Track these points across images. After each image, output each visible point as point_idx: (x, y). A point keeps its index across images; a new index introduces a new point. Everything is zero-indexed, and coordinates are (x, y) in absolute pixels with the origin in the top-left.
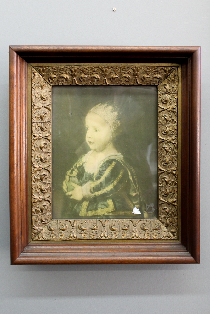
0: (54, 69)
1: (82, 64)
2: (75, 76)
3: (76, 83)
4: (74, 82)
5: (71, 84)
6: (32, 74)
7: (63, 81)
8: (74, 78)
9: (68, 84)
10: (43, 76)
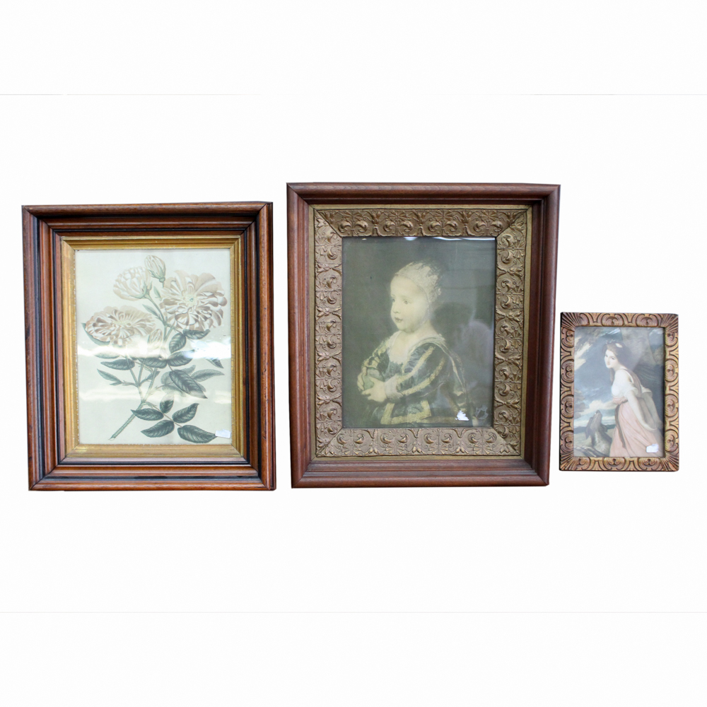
0: (347, 213)
1: (388, 206)
2: (377, 223)
3: (378, 234)
4: (375, 232)
5: (371, 236)
6: (316, 221)
7: (359, 230)
8: (375, 226)
9: (367, 235)
10: (330, 223)
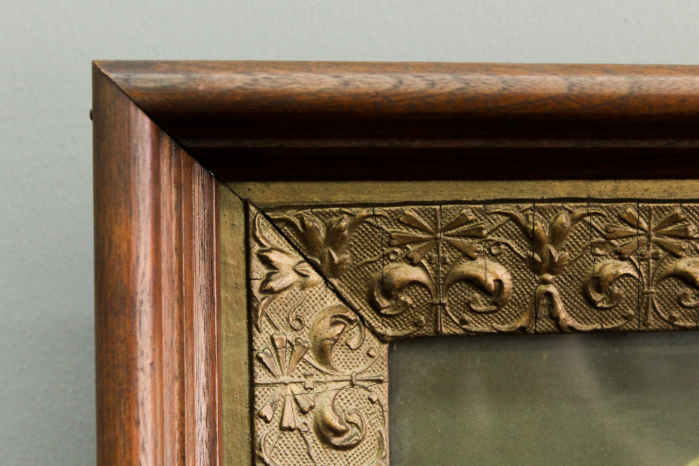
0: (412, 224)
1: (604, 188)
2: (553, 267)
3: (555, 319)
4: (543, 311)
5: (522, 329)
6: (256, 264)
7: (468, 305)
8: (546, 282)
9: (505, 328)
10: (328, 272)
